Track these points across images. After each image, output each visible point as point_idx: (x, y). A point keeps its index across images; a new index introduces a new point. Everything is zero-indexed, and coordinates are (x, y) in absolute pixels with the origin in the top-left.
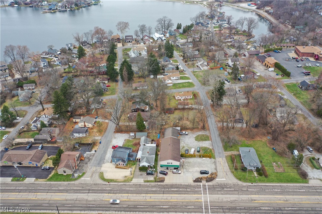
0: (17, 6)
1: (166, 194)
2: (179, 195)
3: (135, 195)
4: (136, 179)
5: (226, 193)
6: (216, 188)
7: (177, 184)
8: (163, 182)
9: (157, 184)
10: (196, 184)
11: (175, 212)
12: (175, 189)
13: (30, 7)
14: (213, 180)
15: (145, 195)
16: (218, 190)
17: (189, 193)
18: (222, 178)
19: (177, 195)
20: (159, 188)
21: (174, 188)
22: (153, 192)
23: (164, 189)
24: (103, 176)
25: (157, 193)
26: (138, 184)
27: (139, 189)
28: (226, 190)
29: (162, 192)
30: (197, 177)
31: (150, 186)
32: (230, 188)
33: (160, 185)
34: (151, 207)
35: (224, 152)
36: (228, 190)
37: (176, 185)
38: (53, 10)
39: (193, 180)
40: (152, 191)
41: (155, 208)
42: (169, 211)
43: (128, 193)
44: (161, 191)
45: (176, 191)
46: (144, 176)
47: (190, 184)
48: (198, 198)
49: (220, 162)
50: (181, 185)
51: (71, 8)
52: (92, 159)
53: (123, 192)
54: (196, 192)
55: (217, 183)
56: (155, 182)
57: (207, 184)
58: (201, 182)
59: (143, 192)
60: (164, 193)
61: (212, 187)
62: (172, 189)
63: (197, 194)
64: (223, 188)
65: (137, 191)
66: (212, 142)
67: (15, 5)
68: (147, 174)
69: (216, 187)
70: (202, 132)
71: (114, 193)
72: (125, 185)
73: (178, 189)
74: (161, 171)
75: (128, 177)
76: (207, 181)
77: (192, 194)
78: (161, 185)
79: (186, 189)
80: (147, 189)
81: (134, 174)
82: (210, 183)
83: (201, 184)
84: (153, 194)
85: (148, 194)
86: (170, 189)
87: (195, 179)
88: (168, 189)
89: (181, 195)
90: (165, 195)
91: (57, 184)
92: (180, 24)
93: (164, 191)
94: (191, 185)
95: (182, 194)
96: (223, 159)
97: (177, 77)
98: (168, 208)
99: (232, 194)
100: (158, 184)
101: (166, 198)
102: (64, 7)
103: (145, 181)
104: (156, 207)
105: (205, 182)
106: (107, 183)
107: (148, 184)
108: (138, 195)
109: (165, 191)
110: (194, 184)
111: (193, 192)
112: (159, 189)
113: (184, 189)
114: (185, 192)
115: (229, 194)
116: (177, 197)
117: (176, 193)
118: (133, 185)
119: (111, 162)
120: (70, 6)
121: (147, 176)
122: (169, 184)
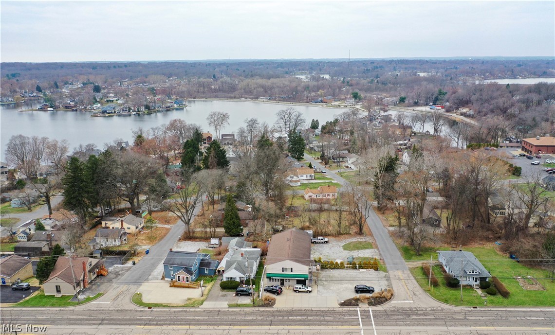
0: (52, 109)
1: (275, 325)
2: (307, 327)
3: (205, 327)
4: (211, 302)
5: (417, 323)
6: (391, 315)
7: (303, 309)
8: (271, 306)
9: (257, 309)
10: (346, 308)
12: (299, 318)
13: (73, 111)
14: (385, 302)
15: (228, 327)
16: (398, 319)
17: (329, 323)
18: (404, 300)
19: (302, 327)
20: (260, 316)
21: (296, 316)
22: (248, 323)
23: (272, 318)
24: (140, 299)
25: (256, 325)
26: (215, 311)
27: (216, 318)
28: (416, 319)
29: (268, 323)
30: (348, 299)
31: (242, 313)
32: (425, 314)
33: (263, 311)
35: (406, 263)
36: (420, 319)
37: (301, 310)
38: (109, 113)
39: (339, 302)
40: (245, 321)
43: (189, 325)
44: (266, 321)
45: (300, 320)
46: (229, 297)
47: (332, 309)
48: (351, 331)
49: (397, 277)
50: (312, 310)
51: (139, 111)
52: (123, 275)
53: (179, 323)
54: (346, 322)
55: (395, 307)
56: (254, 306)
57: (371, 309)
58: (358, 305)
59: (225, 323)
60: (271, 325)
61: (382, 314)
62: (290, 318)
63: (349, 325)
64: (409, 315)
65: (210, 321)
66: (378, 250)
67: (49, 109)
68: (237, 295)
69: (392, 313)
70: (358, 239)
71: (157, 325)
72: (185, 311)
73: (304, 317)
74: (268, 287)
75: (194, 300)
76: (370, 304)
77: (337, 325)
78: (267, 311)
79: (322, 318)
80: (233, 317)
81: (208, 294)
82: (378, 308)
83: (358, 309)
84: (246, 325)
85: (234, 325)
86: (286, 318)
87: (343, 302)
88: (281, 318)
89: (311, 327)
90: (272, 327)
91: (37, 310)
92: (317, 120)
93: (271, 321)
94: (334, 310)
95: (315, 325)
96: (404, 272)
97: (309, 175)
99: (430, 325)
100: (259, 310)
101: (276, 331)
102: (128, 110)
103: (230, 306)
105: (368, 306)
106: (147, 309)
107: (238, 310)
108: (211, 327)
109: (276, 321)
110: (341, 309)
111: (339, 321)
112: (260, 318)
113: (317, 318)
114: (321, 321)
115: (424, 325)
116: (302, 331)
117: (298, 324)
118: (204, 311)
119: (163, 278)
120: (136, 109)
121: (237, 297)
122: (285, 309)
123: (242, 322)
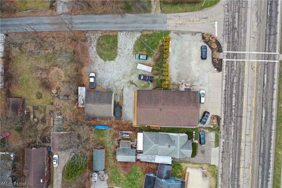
1: (242, 113)
3: (242, 158)
4: (211, 160)
5: (243, 26)
6: (233, 38)
7: (223, 96)
8: (219, 118)
10: (224, 68)
11: (272, 101)
12: (234, 99)
15: (242, 143)
16: (238, 36)
17: (241, 79)
18: (214, 27)
19: (245, 97)
23: (233, 116)
26: (222, 155)
27: (231, 153)
28: (238, 24)
29: (239, 119)
30: (212, 65)
31: (226, 136)
32: (234, 18)
33: (224, 122)
34: (263, 133)
35: (153, 13)
36: (238, 22)
37: (225, 98)
39: (217, 72)
40: (236, 133)
41: (266, 127)
42: (270, 108)
43: (239, 168)
44: (237, 120)
45: (237, 98)
46: (206, 148)
47: (224, 77)
48: (250, 67)
49: (178, 25)
50: (225, 90)
53: (236, 175)
54: (240, 69)
55: (223, 35)
56: (219, 129)
57: (225, 51)
58: (221, 60)
59: (237, 146)
60: (241, 117)
62: (234, 104)
63: (244, 68)
64: (234, 28)
65: (236, 155)
66: (121, 31)
69: (231, 38)
72: (222, 175)
73: (234, 95)
77: (244, 75)
78: (224, 120)
79: (235, 84)
81: (200, 164)
82: (225, 46)
83: (225, 60)
84: (241, 132)
85: (240, 139)
86: (234, 107)
87: (216, 69)
88: (233, 111)
90: (244, 115)
93: (237, 117)
94: (226, 76)
95: (242, 90)
96: (170, 19)
98: (266, 110)
99: (246, 17)
100: (224, 126)
101: (249, 114)
103: (217, 145)
104: (263, 126)
105: (221, 53)
107: (222, 140)
108: (243, 154)
109: (237, 114)
110: (224, 71)
111: (240, 74)
112: (233, 124)
114: (239, 85)
115: (246, 21)
116: (249, 97)
117: (241, 99)
118: (222, 162)
121: (206, 143)
122: (223, 108)
123: (237, 135)
